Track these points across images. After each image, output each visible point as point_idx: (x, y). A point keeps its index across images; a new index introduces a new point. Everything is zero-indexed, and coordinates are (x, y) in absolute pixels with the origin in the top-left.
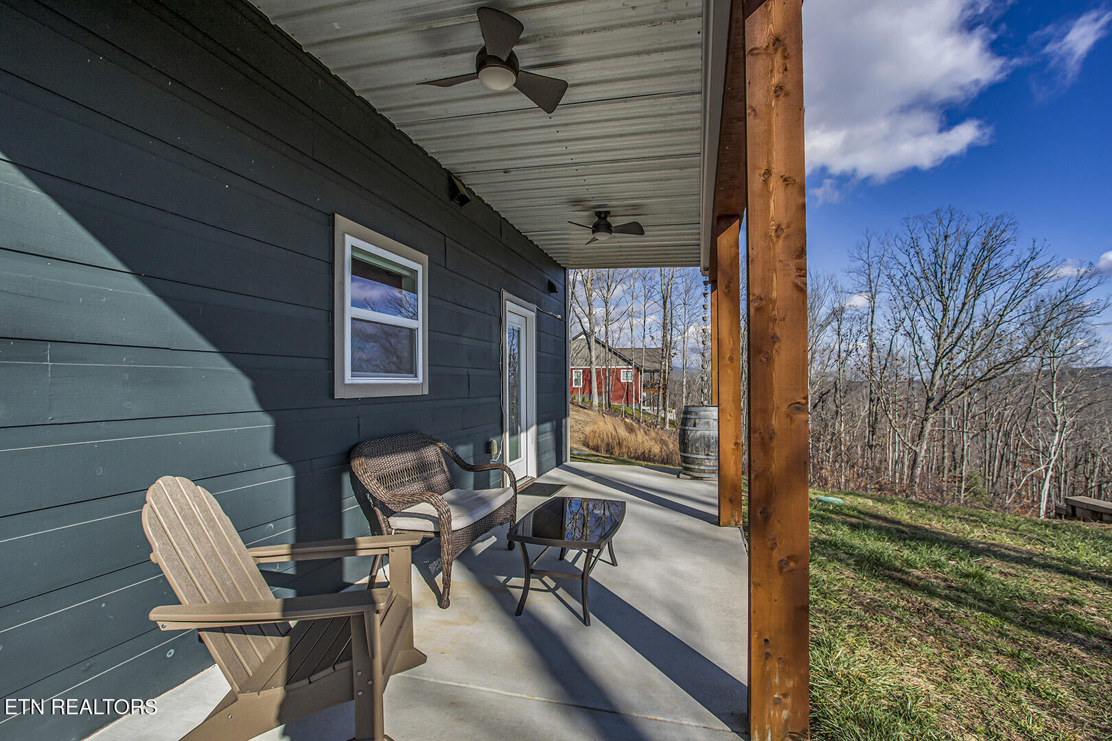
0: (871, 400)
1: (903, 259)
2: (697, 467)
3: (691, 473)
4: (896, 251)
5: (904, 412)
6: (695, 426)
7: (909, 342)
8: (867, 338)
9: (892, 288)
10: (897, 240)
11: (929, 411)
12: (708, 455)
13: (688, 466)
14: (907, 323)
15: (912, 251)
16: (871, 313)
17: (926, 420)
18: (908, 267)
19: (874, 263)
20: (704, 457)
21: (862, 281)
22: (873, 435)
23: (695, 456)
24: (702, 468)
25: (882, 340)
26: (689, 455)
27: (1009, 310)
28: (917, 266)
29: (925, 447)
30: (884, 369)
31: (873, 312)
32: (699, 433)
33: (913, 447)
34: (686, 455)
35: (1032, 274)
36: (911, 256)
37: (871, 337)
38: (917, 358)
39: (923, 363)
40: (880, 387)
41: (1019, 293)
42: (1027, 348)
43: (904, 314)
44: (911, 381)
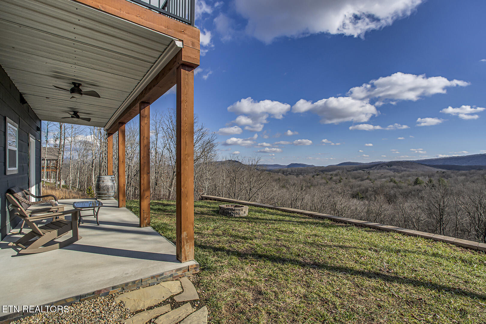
0: (156, 173)
1: (167, 123)
2: (104, 196)
3: (101, 198)
4: (165, 120)
5: (166, 177)
6: (103, 182)
7: (168, 152)
8: (155, 150)
9: (164, 132)
10: (165, 116)
11: (174, 176)
12: (108, 191)
13: (100, 196)
14: (168, 145)
15: (170, 121)
16: (156, 140)
17: (173, 179)
18: (169, 126)
19: (158, 122)
20: (107, 192)
21: (153, 128)
22: (156, 185)
23: (103, 192)
24: (106, 196)
25: (160, 151)
26: (101, 192)
27: (196, 144)
28: (171, 125)
29: (173, 188)
30: (160, 161)
31: (157, 140)
32: (105, 184)
33: (169, 189)
34: (100, 192)
35: (202, 133)
36: (169, 122)
37: (156, 150)
38: (170, 158)
39: (172, 159)
40: (159, 168)
41: (198, 139)
42: (200, 156)
43: (167, 142)
44: (169, 165)
